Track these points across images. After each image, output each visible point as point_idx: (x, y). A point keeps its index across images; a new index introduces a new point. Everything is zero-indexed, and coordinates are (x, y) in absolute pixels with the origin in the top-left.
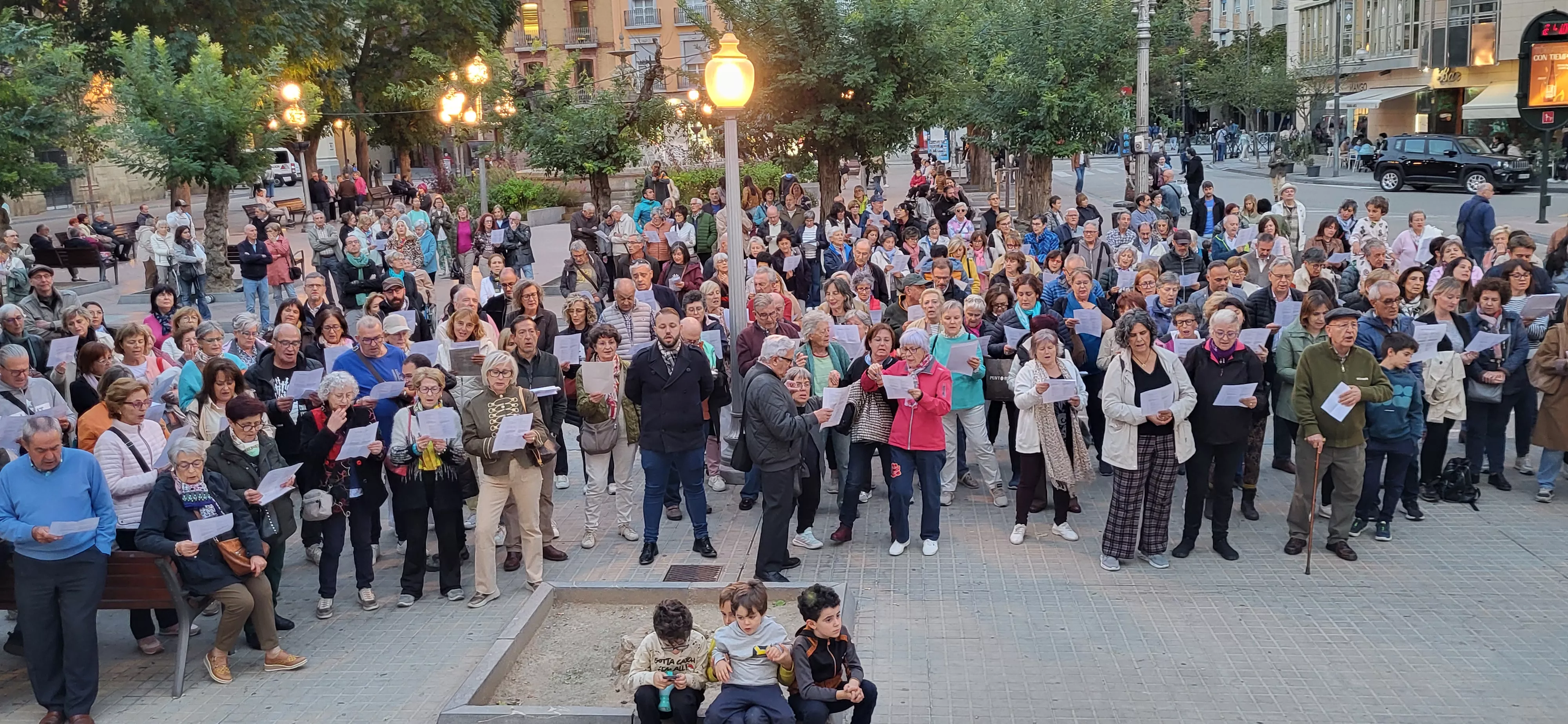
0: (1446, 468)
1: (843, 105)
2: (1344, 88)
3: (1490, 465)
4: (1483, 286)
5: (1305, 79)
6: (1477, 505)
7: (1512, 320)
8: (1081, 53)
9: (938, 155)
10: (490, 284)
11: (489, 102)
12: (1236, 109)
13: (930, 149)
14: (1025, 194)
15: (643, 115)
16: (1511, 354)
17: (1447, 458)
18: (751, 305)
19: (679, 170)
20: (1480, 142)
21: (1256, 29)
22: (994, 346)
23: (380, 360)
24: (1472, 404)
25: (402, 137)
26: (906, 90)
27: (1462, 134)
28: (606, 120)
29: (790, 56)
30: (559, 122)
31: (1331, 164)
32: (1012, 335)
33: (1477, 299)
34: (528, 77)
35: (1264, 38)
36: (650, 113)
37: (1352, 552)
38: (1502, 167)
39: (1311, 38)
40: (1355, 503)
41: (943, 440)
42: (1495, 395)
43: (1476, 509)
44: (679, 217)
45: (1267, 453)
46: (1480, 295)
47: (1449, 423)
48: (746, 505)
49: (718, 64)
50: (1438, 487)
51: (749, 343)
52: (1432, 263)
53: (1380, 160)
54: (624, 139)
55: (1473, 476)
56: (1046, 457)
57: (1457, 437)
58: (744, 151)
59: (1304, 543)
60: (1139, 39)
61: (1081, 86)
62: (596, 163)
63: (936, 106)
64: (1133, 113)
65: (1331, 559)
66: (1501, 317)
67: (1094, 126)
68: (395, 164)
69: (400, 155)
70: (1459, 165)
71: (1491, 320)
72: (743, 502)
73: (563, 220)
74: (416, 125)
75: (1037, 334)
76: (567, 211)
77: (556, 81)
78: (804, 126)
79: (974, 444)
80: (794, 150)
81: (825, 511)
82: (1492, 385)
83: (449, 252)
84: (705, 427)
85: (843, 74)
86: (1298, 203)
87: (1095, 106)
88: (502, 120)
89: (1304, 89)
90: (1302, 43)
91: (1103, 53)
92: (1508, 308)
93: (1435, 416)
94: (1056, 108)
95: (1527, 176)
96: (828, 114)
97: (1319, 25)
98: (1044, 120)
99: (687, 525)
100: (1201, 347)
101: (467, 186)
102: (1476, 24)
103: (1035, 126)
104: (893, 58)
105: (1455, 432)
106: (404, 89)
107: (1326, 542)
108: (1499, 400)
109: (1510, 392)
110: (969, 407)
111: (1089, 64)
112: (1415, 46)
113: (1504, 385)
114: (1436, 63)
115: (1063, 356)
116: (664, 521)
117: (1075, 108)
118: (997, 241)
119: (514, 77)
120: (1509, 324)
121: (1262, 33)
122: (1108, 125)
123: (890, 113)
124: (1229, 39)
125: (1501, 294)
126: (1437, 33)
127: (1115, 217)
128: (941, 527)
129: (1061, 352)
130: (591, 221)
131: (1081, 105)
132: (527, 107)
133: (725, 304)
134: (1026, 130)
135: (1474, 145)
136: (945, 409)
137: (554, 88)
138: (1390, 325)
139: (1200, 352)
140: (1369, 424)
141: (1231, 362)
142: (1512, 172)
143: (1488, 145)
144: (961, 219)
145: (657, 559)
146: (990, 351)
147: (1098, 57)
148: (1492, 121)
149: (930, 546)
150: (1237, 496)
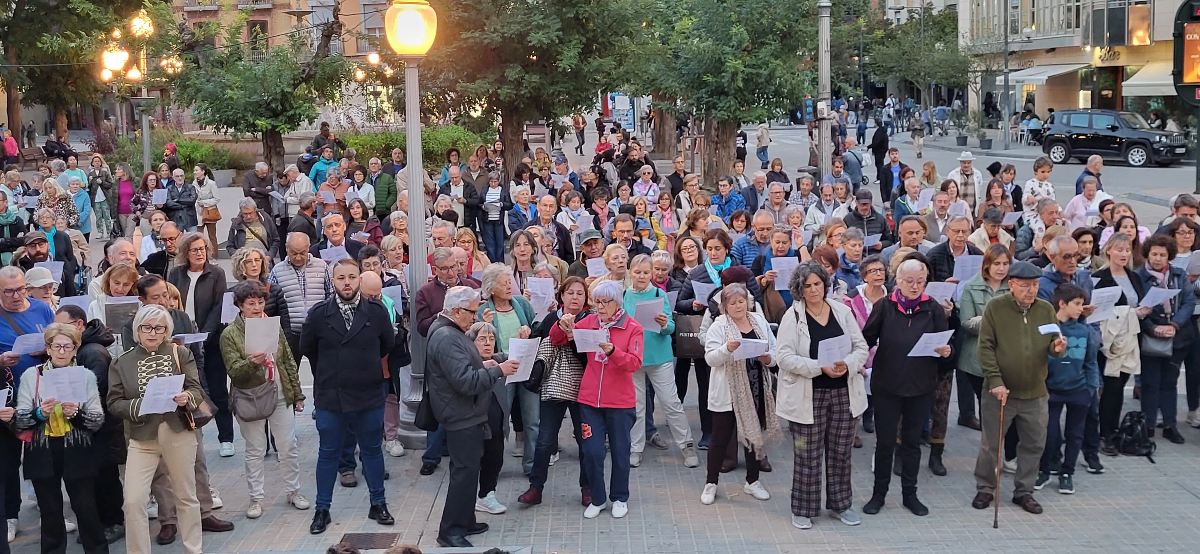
0: (1124, 421)
1: (527, 66)
2: (1013, 65)
3: (1164, 419)
4: (1151, 242)
5: (976, 56)
6: (1153, 458)
7: (1178, 276)
8: (764, 21)
9: (623, 124)
10: (152, 243)
11: (155, 55)
12: (911, 83)
13: (615, 118)
14: (710, 161)
15: (320, 72)
16: (1179, 308)
17: (1123, 414)
18: (431, 260)
19: (357, 133)
20: (1140, 117)
21: (928, 9)
22: (684, 302)
23: (22, 314)
24: (1146, 358)
25: (58, 96)
26: (591, 52)
27: (1122, 110)
28: (280, 77)
29: (473, 13)
30: (230, 78)
31: (1002, 138)
32: (701, 292)
33: (1146, 255)
34: (197, 31)
35: (936, 17)
36: (327, 70)
37: (1037, 505)
38: (1160, 141)
39: (980, 17)
40: (1040, 456)
41: (634, 398)
42: (1166, 349)
43: (1152, 462)
44: (359, 176)
45: (954, 409)
46: (1149, 250)
47: (1124, 377)
48: (428, 469)
49: (399, 10)
50: (1116, 440)
51: (429, 300)
52: (1103, 224)
53: (1048, 133)
54: (299, 97)
55: (1149, 431)
56: (737, 415)
57: (1131, 394)
58: (425, 112)
59: (991, 498)
60: (820, 7)
61: (764, 53)
62: (269, 121)
63: (621, 69)
64: (815, 81)
65: (1018, 513)
66: (1168, 272)
67: (777, 93)
68: (51, 126)
69: (55, 115)
70: (1121, 139)
71: (1159, 275)
72: (425, 467)
73: (234, 183)
74: (74, 83)
75: (728, 288)
76: (238, 174)
77: (227, 36)
78: (487, 86)
79: (663, 403)
80: (477, 113)
81: (509, 475)
82: (1163, 339)
83: (108, 213)
84: (385, 386)
85: (527, 34)
86: (975, 170)
87: (778, 73)
88: (168, 76)
89: (975, 65)
90: (972, 21)
91: (785, 21)
92: (1174, 264)
93: (1112, 370)
94: (740, 75)
95: (1183, 150)
96: (513, 73)
97: (988, 5)
98: (728, 87)
99: (363, 491)
100: (888, 299)
101: (129, 147)
102: (1133, 5)
103: (720, 92)
104: (579, 19)
105: (1129, 389)
106: (60, 40)
107: (1012, 496)
108: (1170, 353)
109: (1181, 346)
110: (656, 363)
111: (772, 32)
112: (1078, 26)
113: (1175, 340)
114: (1097, 42)
115: (754, 310)
116: (338, 488)
117: (758, 75)
118: (684, 203)
119: (182, 31)
120: (1176, 280)
121: (935, 13)
122: (791, 93)
123: (576, 74)
124: (904, 16)
125: (1168, 250)
126: (1097, 14)
127: (798, 182)
128: (630, 487)
129: (751, 306)
130: (264, 180)
131: (764, 72)
132: (196, 61)
133: (406, 261)
134: (711, 96)
135: (1133, 120)
136: (635, 365)
137: (224, 42)
138: (1068, 279)
139: (887, 304)
140: (1050, 376)
141: (918, 313)
142: (1169, 146)
143: (1147, 121)
144: (646, 182)
145: (330, 528)
146: (677, 308)
147: (781, 26)
148: (1150, 98)
149: (619, 508)
150: (926, 452)
